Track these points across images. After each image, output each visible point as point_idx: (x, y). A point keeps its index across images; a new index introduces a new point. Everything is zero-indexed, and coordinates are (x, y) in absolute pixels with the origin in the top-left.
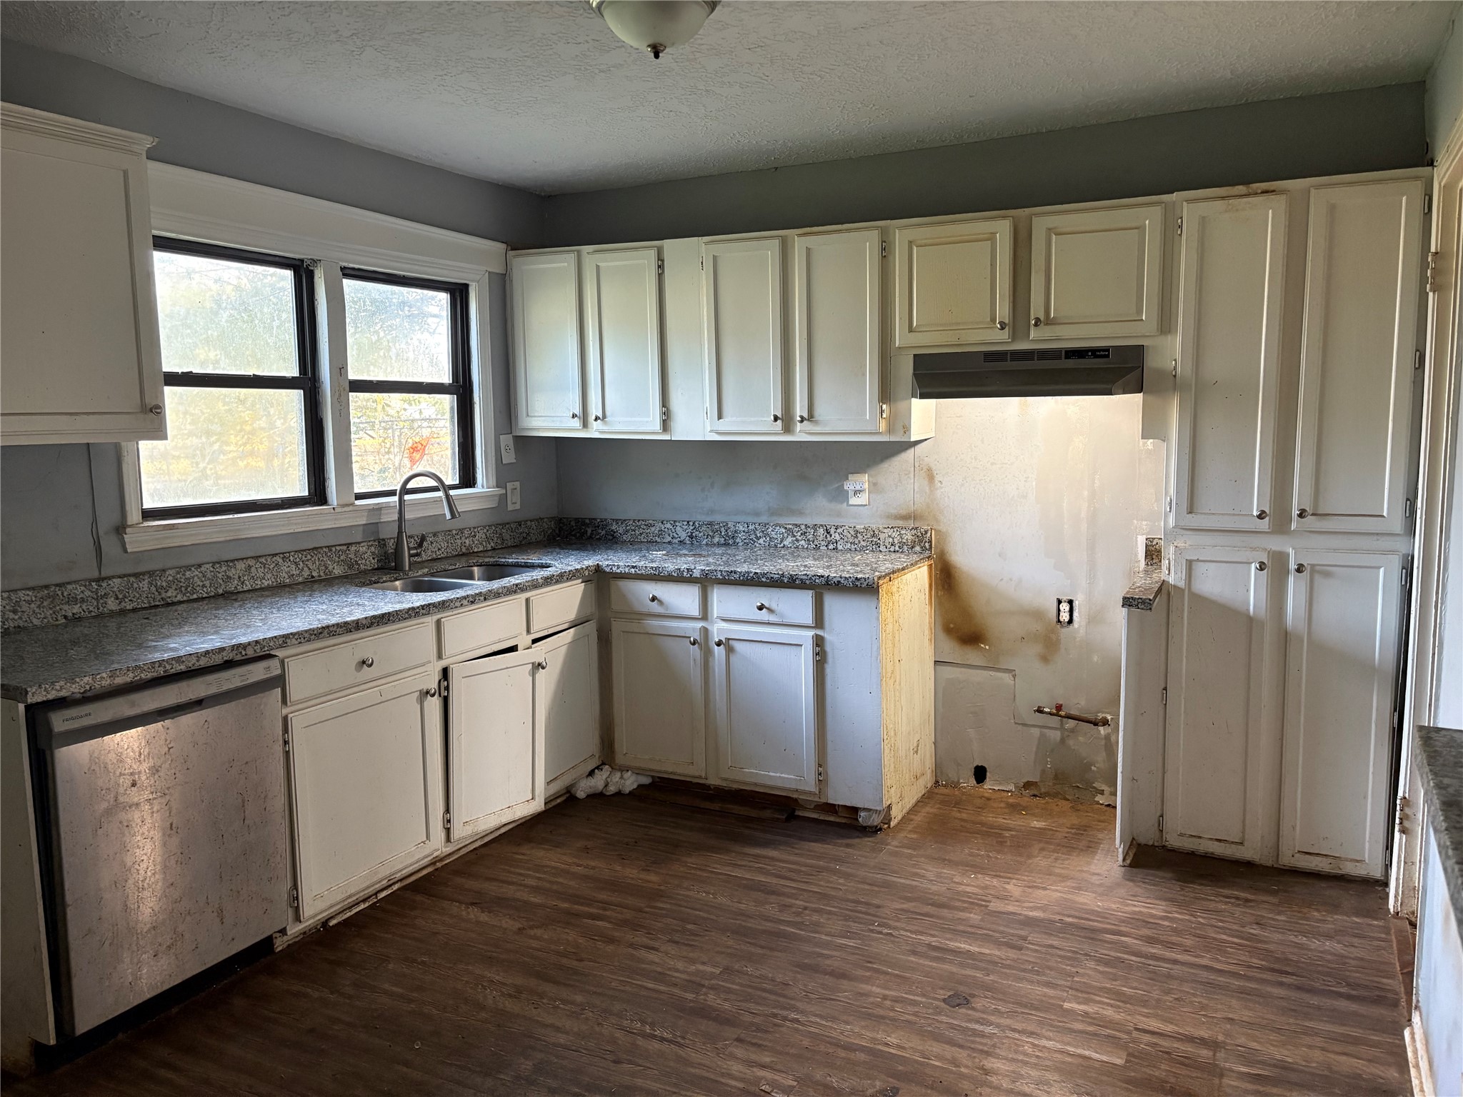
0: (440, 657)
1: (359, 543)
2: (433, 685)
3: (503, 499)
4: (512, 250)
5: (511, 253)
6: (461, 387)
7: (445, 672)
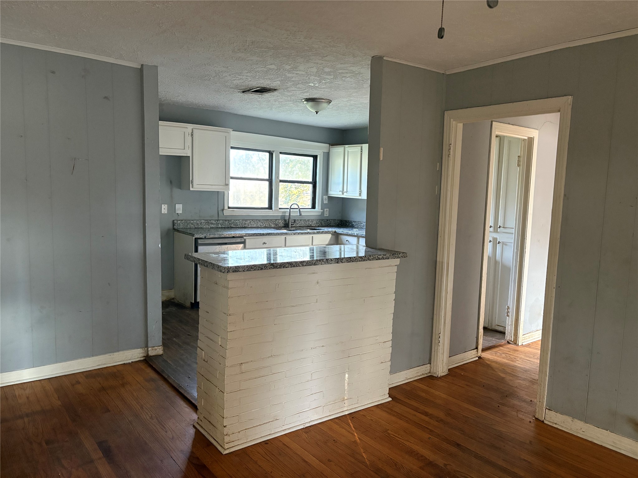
0: (285, 246)
3: (323, 213)
4: (331, 146)
5: (330, 147)
6: (314, 183)
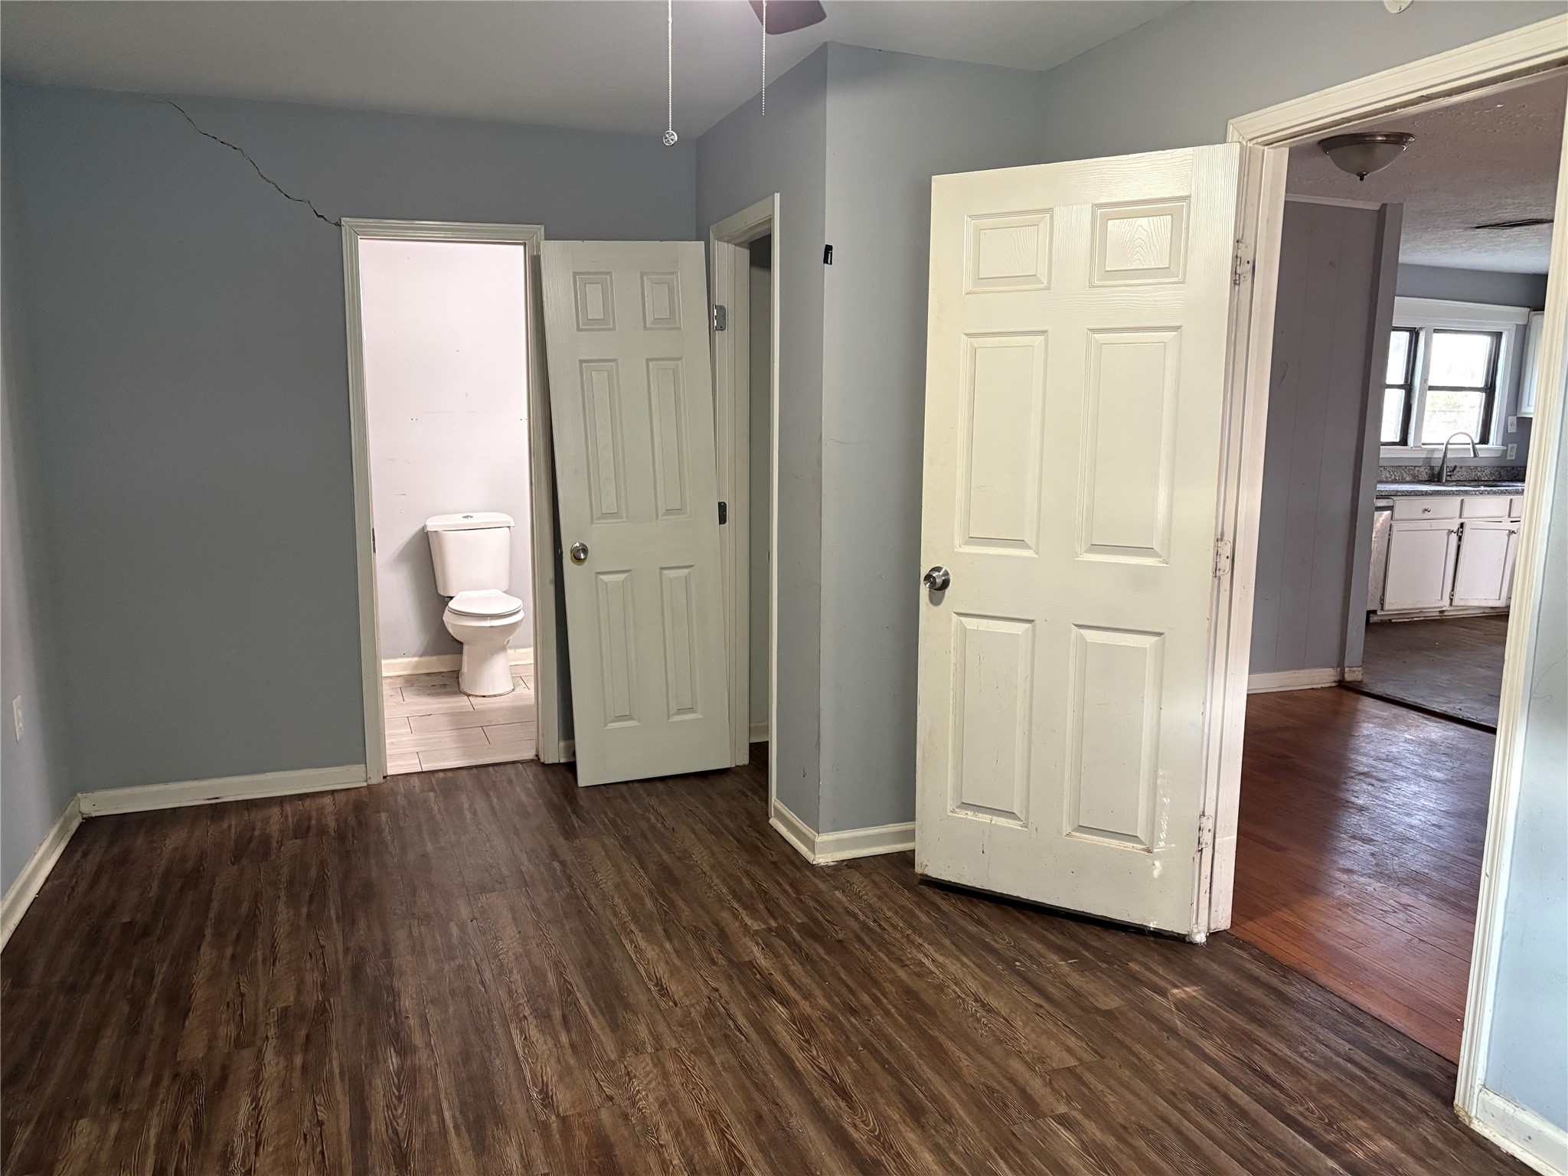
0: (1460, 517)
1: (1420, 466)
2: (1455, 530)
3: (1505, 452)
4: (1534, 311)
5: (1532, 313)
6: (1490, 389)
7: (1462, 525)
